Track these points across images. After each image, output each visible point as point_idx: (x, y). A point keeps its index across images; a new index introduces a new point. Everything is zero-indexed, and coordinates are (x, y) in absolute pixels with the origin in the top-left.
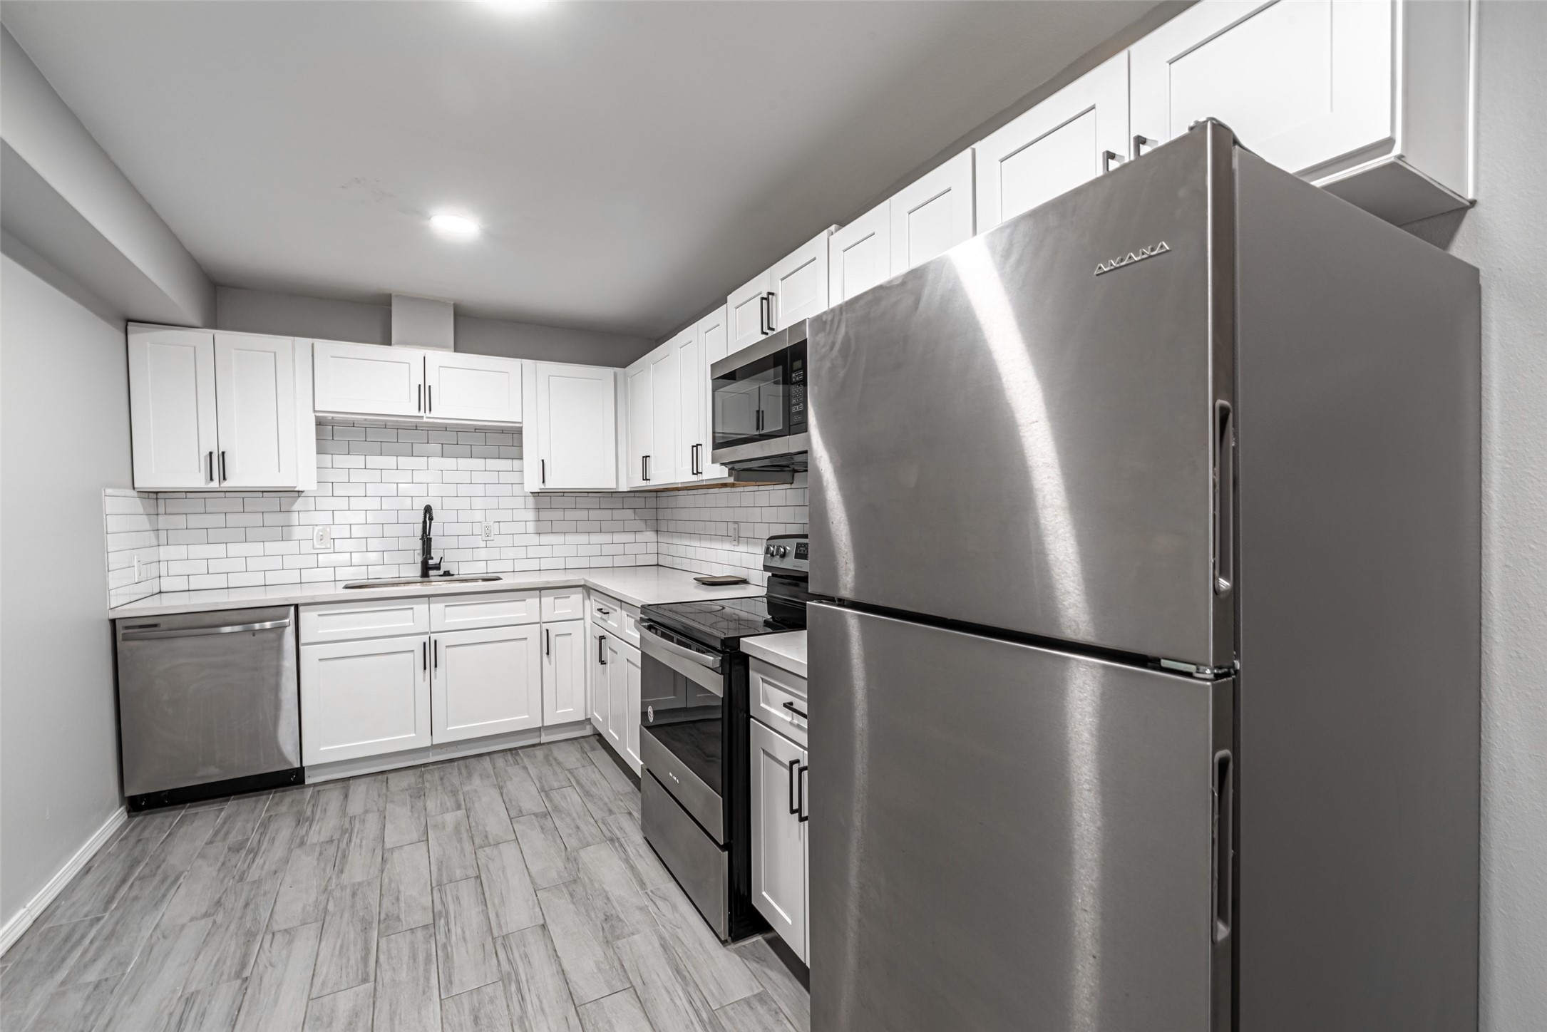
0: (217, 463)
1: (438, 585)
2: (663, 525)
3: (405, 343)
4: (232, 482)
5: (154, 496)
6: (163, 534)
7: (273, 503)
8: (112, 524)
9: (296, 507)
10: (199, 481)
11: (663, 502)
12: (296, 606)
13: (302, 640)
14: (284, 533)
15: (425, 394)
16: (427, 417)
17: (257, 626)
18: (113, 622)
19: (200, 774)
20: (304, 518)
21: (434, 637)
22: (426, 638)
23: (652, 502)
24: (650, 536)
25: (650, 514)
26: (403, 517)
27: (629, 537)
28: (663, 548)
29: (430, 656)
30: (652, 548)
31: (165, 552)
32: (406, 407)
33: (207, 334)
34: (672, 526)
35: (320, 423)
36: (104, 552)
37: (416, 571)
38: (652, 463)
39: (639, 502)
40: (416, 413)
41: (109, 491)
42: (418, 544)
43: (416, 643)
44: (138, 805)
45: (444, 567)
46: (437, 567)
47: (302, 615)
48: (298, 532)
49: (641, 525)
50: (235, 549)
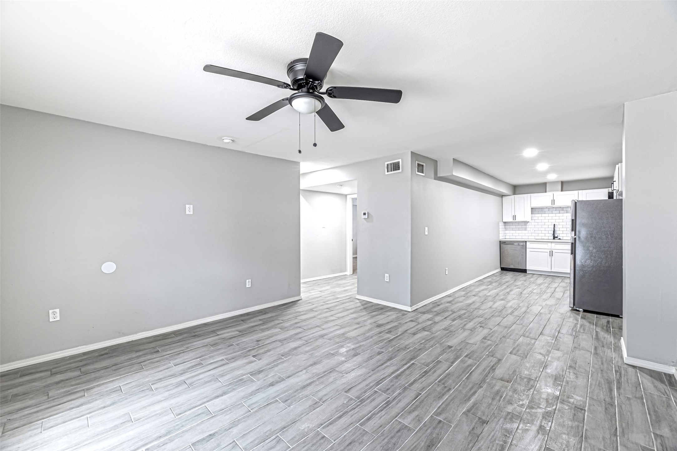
0: (514, 217)
1: (556, 240)
3: (550, 191)
4: (517, 220)
5: (505, 223)
6: (506, 229)
7: (524, 224)
8: (500, 227)
9: (528, 224)
10: (511, 220)
12: (526, 241)
13: (527, 247)
14: (526, 229)
15: (553, 201)
16: (554, 206)
17: (520, 244)
18: (500, 241)
19: (511, 266)
20: (529, 226)
21: (552, 250)
22: (550, 250)
26: (550, 226)
29: (551, 254)
31: (506, 232)
32: (549, 204)
33: (513, 196)
35: (532, 209)
36: (499, 231)
37: (552, 238)
40: (551, 205)
41: (500, 222)
42: (552, 232)
43: (548, 251)
44: (503, 269)
45: (559, 238)
46: (557, 237)
47: (527, 243)
48: (528, 229)
50: (517, 232)
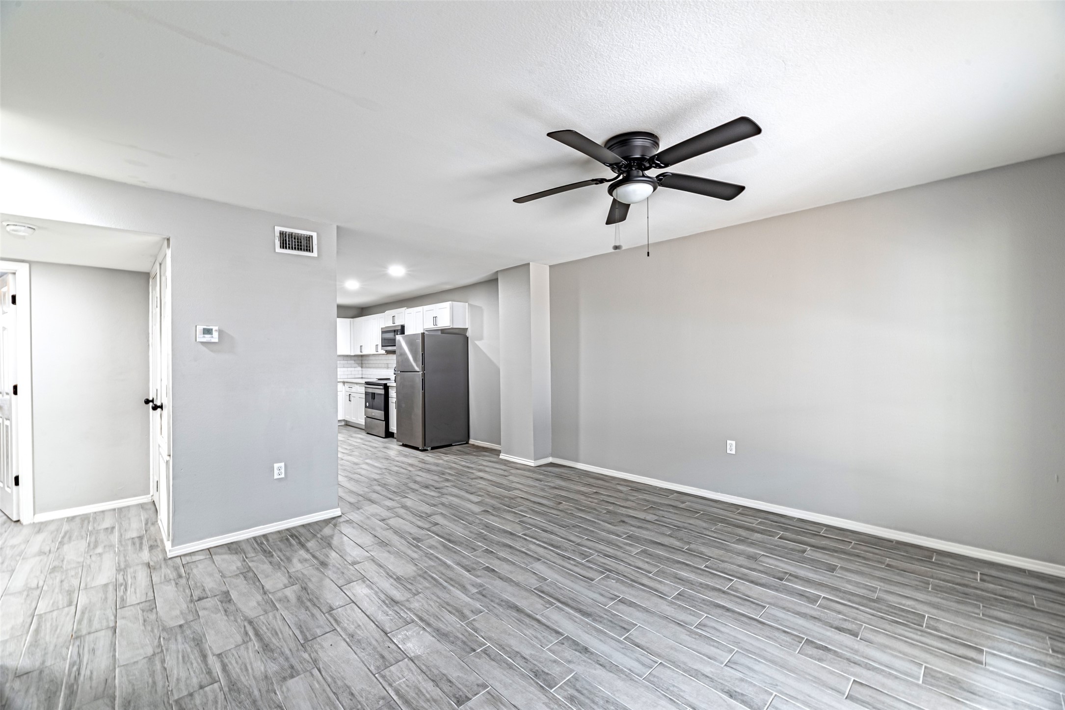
2: (364, 365)
11: (364, 358)
23: (360, 358)
24: (360, 369)
25: (360, 362)
27: (353, 369)
28: (364, 372)
30: (361, 372)
34: (367, 365)
38: (363, 348)
39: (356, 358)
49: (357, 365)
